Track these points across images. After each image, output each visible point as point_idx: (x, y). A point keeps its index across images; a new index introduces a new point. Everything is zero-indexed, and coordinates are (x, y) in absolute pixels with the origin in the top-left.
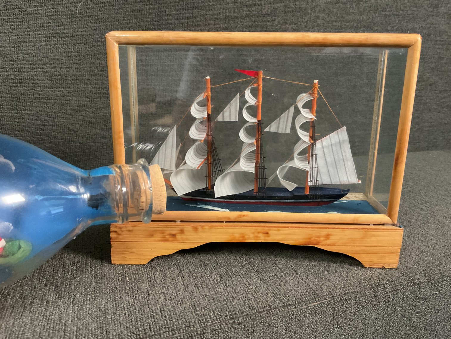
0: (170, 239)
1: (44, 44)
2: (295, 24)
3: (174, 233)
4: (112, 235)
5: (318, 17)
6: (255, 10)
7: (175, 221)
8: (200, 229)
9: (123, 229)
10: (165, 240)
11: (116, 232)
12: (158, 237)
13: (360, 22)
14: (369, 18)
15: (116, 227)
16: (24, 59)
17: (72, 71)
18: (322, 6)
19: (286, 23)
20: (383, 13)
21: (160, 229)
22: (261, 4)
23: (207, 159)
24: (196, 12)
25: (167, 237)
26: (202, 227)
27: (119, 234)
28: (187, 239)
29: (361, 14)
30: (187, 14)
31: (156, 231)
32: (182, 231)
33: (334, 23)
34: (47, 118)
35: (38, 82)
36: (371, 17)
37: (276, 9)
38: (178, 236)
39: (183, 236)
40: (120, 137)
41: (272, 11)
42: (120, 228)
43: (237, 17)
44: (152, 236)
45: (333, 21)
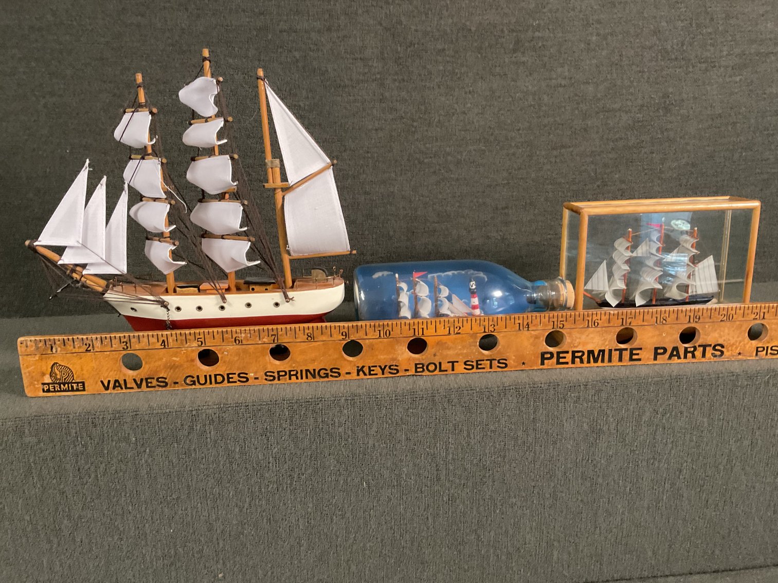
1: (435, 187)
2: (663, 153)
5: (687, 144)
6: (620, 144)
13: (737, 143)
14: (748, 140)
17: (454, 209)
18: (693, 133)
19: (653, 153)
20: (765, 133)
22: (628, 138)
24: (563, 150)
29: (738, 135)
30: (555, 153)
33: (707, 148)
34: (433, 248)
35: (429, 218)
36: (750, 138)
37: (643, 141)
41: (638, 143)
43: (603, 152)
45: (705, 146)
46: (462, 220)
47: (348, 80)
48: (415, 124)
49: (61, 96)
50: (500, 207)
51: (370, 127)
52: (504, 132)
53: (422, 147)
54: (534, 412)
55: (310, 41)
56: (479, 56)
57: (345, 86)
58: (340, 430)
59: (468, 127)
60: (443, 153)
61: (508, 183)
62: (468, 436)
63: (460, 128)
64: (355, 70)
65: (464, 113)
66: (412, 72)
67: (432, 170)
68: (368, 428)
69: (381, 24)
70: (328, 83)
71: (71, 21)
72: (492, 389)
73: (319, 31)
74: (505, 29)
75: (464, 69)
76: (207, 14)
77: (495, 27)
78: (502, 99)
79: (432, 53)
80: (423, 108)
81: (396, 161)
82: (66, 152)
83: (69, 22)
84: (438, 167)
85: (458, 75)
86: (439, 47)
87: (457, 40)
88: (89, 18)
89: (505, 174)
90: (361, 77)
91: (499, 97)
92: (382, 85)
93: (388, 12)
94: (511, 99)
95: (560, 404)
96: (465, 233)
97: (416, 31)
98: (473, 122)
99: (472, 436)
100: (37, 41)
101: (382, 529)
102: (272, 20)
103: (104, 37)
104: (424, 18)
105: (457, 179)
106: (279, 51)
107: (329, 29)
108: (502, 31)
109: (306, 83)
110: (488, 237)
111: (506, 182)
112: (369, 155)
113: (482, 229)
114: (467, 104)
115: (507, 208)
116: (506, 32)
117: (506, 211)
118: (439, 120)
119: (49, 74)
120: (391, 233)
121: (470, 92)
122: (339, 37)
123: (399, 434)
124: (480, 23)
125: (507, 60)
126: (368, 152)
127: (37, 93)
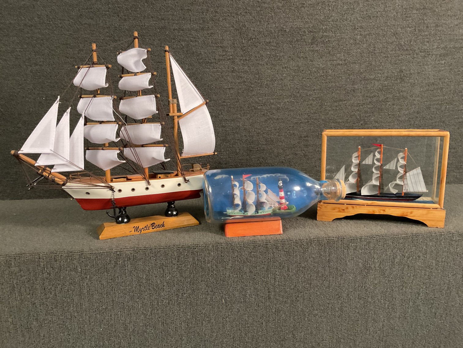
0: (342, 211)
1: (264, 123)
2: (400, 105)
3: (343, 208)
4: (318, 208)
5: (414, 100)
6: (375, 99)
7: (344, 204)
8: (355, 208)
9: (323, 206)
10: (340, 211)
11: (320, 207)
12: (337, 210)
13: (444, 101)
14: (450, 98)
15: (320, 205)
16: (255, 131)
18: (417, 94)
19: (394, 105)
20: (460, 94)
21: (338, 207)
22: (379, 96)
23: (357, 180)
24: (341, 103)
25: (341, 210)
26: (356, 207)
27: (321, 208)
28: (349, 212)
29: (444, 96)
30: (336, 104)
31: (336, 208)
32: (347, 208)
33: (426, 103)
35: (260, 142)
36: (451, 97)
37: (388, 98)
38: (346, 210)
39: (348, 210)
40: (324, 170)
41: (385, 99)
42: (322, 205)
43: (364, 104)
44: (334, 209)
45: (424, 101)
46: (280, 144)
47: (213, 59)
48: (252, 86)
49: (40, 65)
50: (303, 136)
51: (226, 87)
52: (306, 91)
53: (257, 99)
54: (329, 255)
55: (191, 36)
56: (291, 46)
57: (211, 63)
58: (209, 265)
59: (284, 88)
60: (269, 103)
61: (308, 122)
62: (288, 270)
63: (279, 88)
64: (217, 54)
65: (282, 79)
66: (251, 55)
67: (262, 113)
68: (226, 265)
69: (233, 27)
70: (201, 61)
71: (50, 21)
72: (303, 241)
73: (196, 30)
74: (306, 31)
75: (282, 54)
76: (130, 19)
77: (300, 30)
78: (304, 72)
79: (263, 44)
80: (257, 76)
81: (241, 107)
82: (43, 99)
83: (48, 22)
84: (266, 111)
85: (279, 58)
86: (268, 40)
87: (278, 37)
88: (60, 20)
89: (306, 116)
90: (221, 58)
91: (303, 71)
92: (233, 62)
93: (237, 20)
94: (309, 72)
95: (345, 251)
96: (281, 151)
97: (254, 31)
98: (287, 85)
99: (290, 270)
100: (28, 33)
101: (234, 331)
102: (169, 23)
103: (68, 31)
104: (258, 24)
105: (278, 119)
106: (173, 41)
107: (203, 29)
108: (305, 32)
109: (188, 60)
110: (296, 154)
111: (306, 121)
112: (225, 104)
113: (292, 149)
114: (284, 74)
115: (307, 136)
116: (307, 32)
117: (307, 138)
118: (267, 84)
119: (35, 52)
120: (238, 151)
121: (285, 68)
122: (208, 34)
123: (245, 268)
124: (292, 27)
125: (307, 49)
126: (224, 102)
127: (27, 64)
